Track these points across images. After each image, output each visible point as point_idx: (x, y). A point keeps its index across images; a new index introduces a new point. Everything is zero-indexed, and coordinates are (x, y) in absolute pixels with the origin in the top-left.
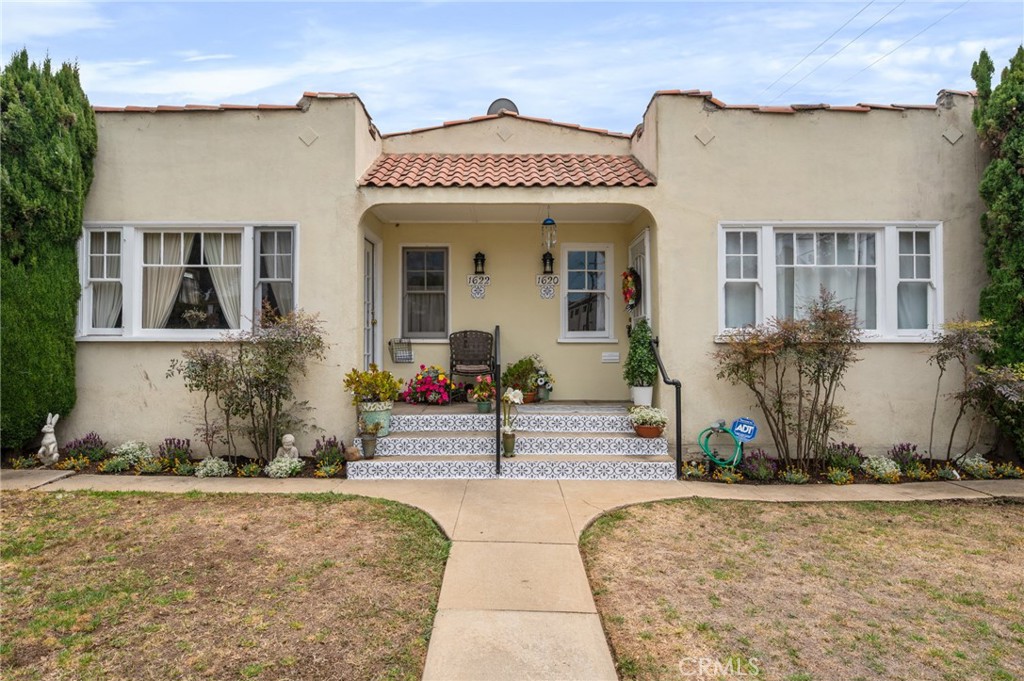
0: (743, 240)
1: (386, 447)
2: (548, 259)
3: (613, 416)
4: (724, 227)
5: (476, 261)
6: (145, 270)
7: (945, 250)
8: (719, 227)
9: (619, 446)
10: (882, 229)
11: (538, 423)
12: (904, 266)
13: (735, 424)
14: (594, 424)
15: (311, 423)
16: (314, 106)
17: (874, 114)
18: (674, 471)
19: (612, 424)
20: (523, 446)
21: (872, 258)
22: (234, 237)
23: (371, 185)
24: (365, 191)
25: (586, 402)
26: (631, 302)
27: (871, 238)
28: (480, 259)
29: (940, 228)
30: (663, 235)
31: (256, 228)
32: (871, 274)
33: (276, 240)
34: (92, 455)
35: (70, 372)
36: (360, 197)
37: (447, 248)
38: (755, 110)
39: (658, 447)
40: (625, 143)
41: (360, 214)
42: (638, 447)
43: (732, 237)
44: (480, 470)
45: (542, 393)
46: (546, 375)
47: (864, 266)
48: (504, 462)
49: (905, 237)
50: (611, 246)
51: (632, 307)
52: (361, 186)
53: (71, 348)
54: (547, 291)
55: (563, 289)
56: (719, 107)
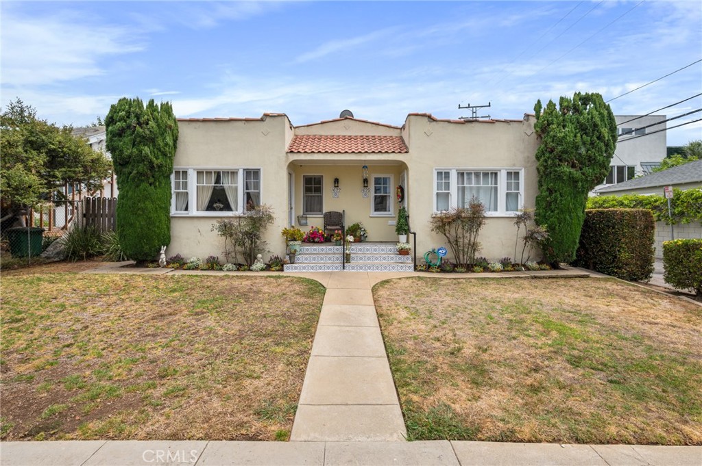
0: (444, 175)
1: (298, 259)
2: (366, 181)
3: (390, 247)
4: (436, 170)
5: (335, 182)
6: (197, 186)
7: (525, 179)
8: (434, 170)
9: (392, 259)
10: (500, 170)
11: (360, 250)
12: (509, 186)
13: (439, 250)
14: (383, 250)
15: (267, 250)
16: (268, 119)
17: (497, 123)
18: (413, 268)
19: (390, 250)
20: (354, 259)
21: (496, 183)
22: (234, 173)
23: (292, 152)
24: (289, 154)
25: (381, 242)
26: (400, 200)
27: (496, 174)
28: (336, 181)
29: (523, 170)
30: (411, 173)
31: (244, 170)
32: (496, 189)
33: (253, 175)
34: (179, 262)
35: (169, 228)
36: (287, 157)
37: (322, 176)
38: (449, 122)
39: (408, 259)
40: (399, 130)
41: (287, 164)
42: (400, 259)
43: (439, 174)
44: (336, 268)
45: (362, 238)
46: (365, 230)
47: (493, 185)
48: (346, 264)
49: (509, 174)
50: (393, 175)
51: (400, 202)
52: (287, 153)
53: (169, 219)
54: (365, 195)
55: (372, 194)
56: (434, 120)
